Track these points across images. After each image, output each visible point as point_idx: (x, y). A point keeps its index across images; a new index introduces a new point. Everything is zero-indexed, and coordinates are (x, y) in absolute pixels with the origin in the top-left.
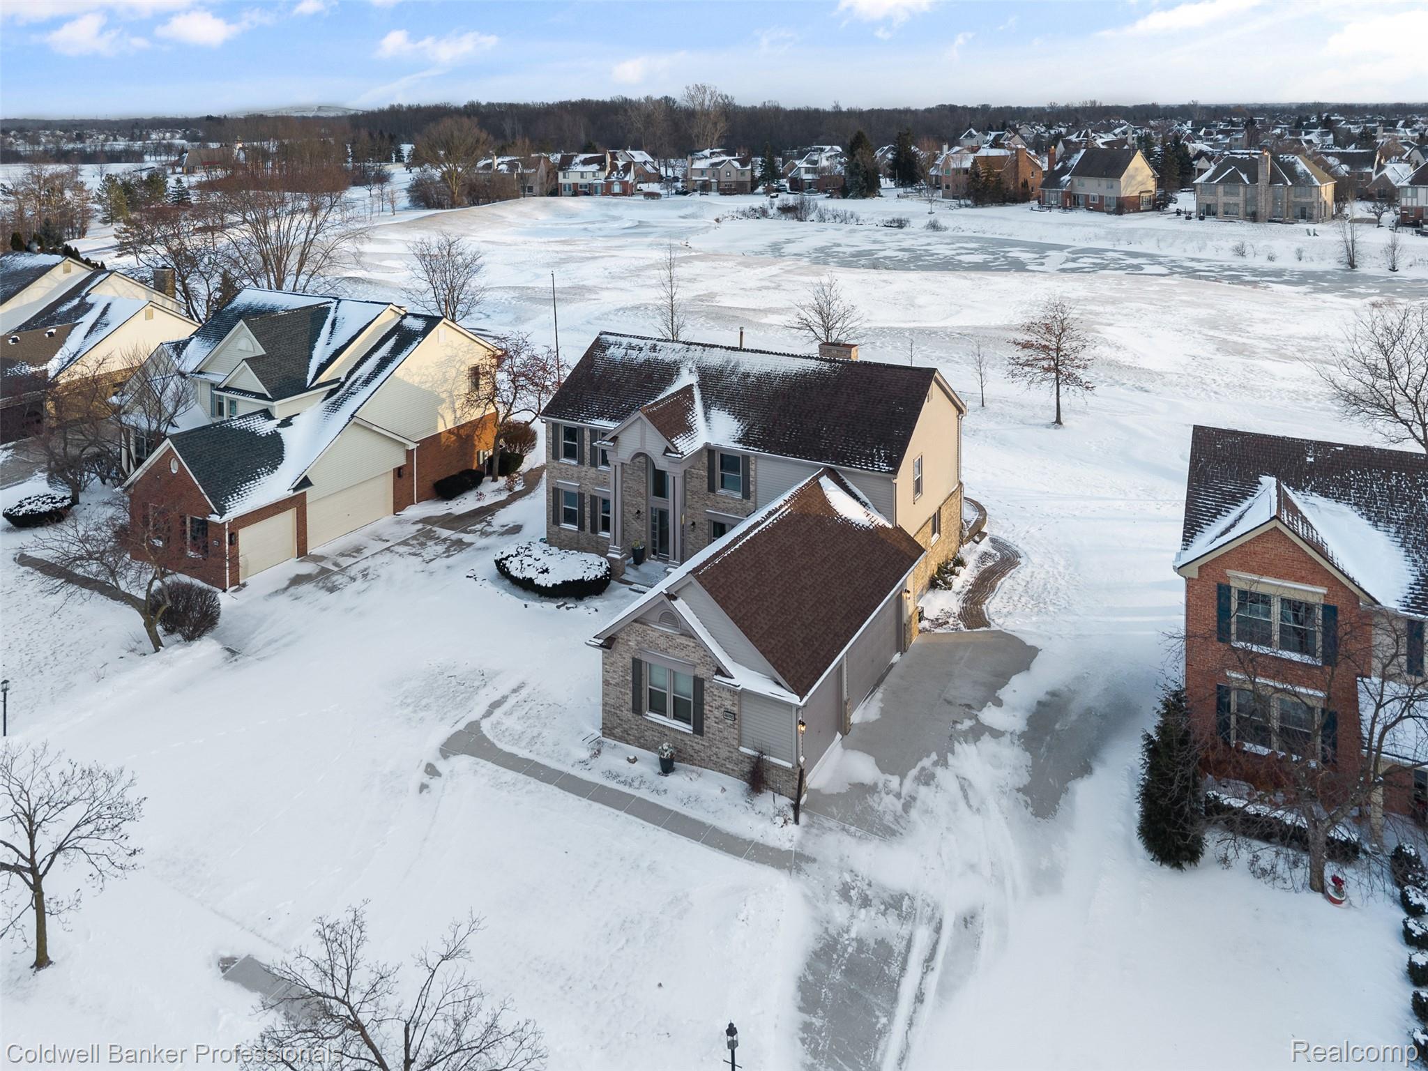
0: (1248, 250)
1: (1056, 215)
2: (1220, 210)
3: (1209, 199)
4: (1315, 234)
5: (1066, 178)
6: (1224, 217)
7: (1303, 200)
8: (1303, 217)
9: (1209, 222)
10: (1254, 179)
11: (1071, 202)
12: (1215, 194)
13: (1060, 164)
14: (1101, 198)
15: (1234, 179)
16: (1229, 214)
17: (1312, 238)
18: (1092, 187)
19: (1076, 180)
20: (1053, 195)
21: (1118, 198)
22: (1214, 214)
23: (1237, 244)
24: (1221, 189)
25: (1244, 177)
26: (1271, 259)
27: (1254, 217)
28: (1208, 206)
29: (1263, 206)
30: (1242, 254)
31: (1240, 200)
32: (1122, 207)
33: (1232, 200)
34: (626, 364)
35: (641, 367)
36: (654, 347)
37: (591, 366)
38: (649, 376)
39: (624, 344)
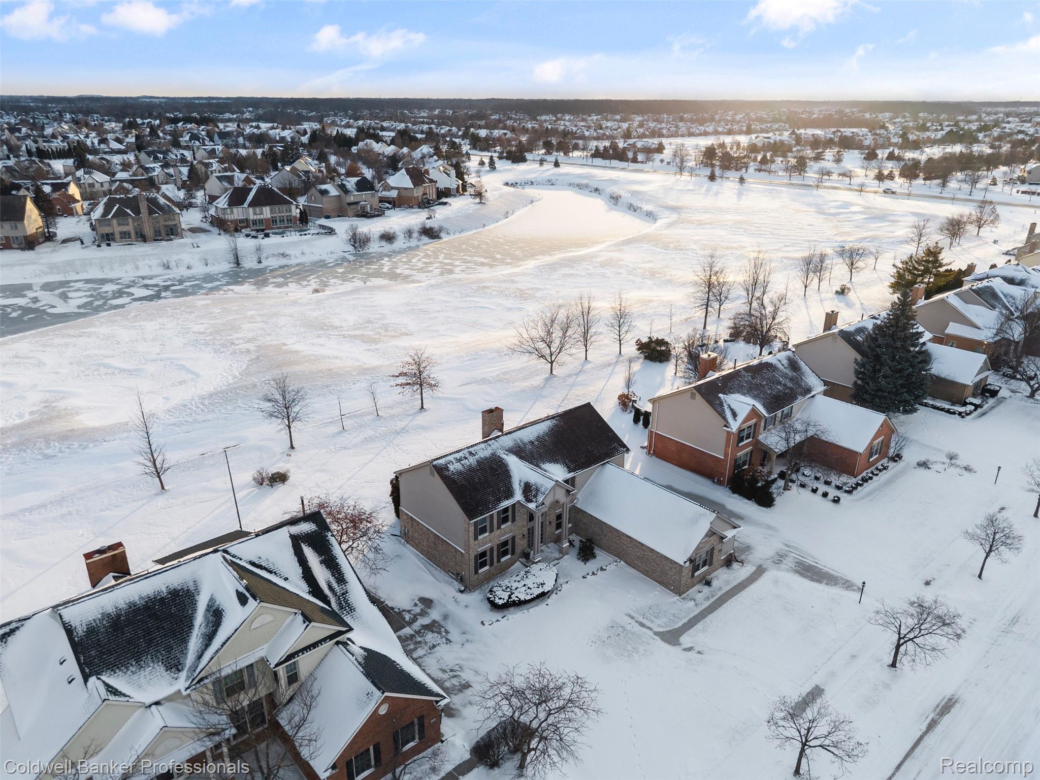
2: (117, 236)
4: (198, 247)
6: (123, 242)
7: (170, 223)
8: (172, 234)
9: (114, 245)
10: (137, 212)
12: (110, 225)
14: (7, 238)
15: (122, 214)
21: (25, 237)
22: (114, 240)
23: (158, 261)
24: (115, 221)
25: (129, 212)
26: (188, 268)
29: (148, 231)
30: (168, 267)
32: (30, 243)
33: (125, 229)
34: (471, 469)
35: (480, 466)
36: (471, 453)
37: (454, 481)
38: (492, 468)
39: (453, 460)
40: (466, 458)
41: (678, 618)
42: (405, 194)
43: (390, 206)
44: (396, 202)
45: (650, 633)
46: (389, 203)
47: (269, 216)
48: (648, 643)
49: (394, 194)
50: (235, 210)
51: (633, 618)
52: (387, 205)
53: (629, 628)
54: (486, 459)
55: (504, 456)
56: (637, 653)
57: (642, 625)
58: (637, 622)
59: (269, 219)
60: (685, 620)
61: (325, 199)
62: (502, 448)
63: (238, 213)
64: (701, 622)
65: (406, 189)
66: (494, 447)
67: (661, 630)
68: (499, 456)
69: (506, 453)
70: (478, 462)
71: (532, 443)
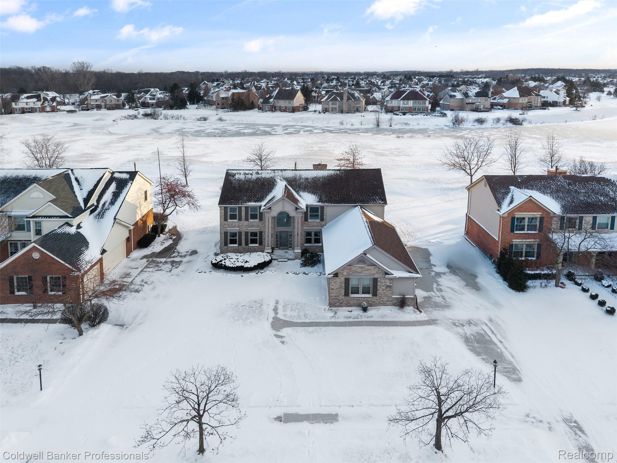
0: (345, 123)
1: (269, 114)
2: (330, 110)
3: (326, 106)
4: (364, 116)
5: (272, 100)
6: (332, 112)
7: (358, 105)
8: (357, 111)
9: (327, 113)
10: (342, 99)
11: (273, 109)
12: (328, 104)
13: (268, 95)
14: (286, 107)
15: (335, 99)
16: (333, 111)
17: (363, 118)
18: (282, 103)
19: (276, 101)
20: (267, 107)
21: (293, 107)
22: (328, 111)
23: (340, 121)
24: (331, 103)
25: (338, 98)
26: (352, 125)
27: (342, 112)
28: (326, 109)
29: (345, 108)
30: (342, 124)
31: (337, 106)
32: (294, 110)
33: (334, 106)
34: (248, 180)
35: (256, 181)
36: (257, 173)
37: (231, 183)
38: (263, 184)
39: (242, 173)
40: (251, 174)
42: (513, 101)
43: (501, 108)
44: (506, 106)
45: (273, 316)
46: (501, 106)
47: (412, 106)
49: (506, 101)
50: (393, 101)
51: (277, 303)
52: (499, 107)
54: (265, 178)
55: (278, 181)
57: (275, 309)
58: (275, 306)
59: (411, 107)
61: (452, 100)
62: (282, 176)
63: (395, 103)
65: (514, 98)
66: (277, 174)
67: (280, 317)
68: (275, 180)
69: (282, 179)
70: (258, 178)
71: (307, 179)
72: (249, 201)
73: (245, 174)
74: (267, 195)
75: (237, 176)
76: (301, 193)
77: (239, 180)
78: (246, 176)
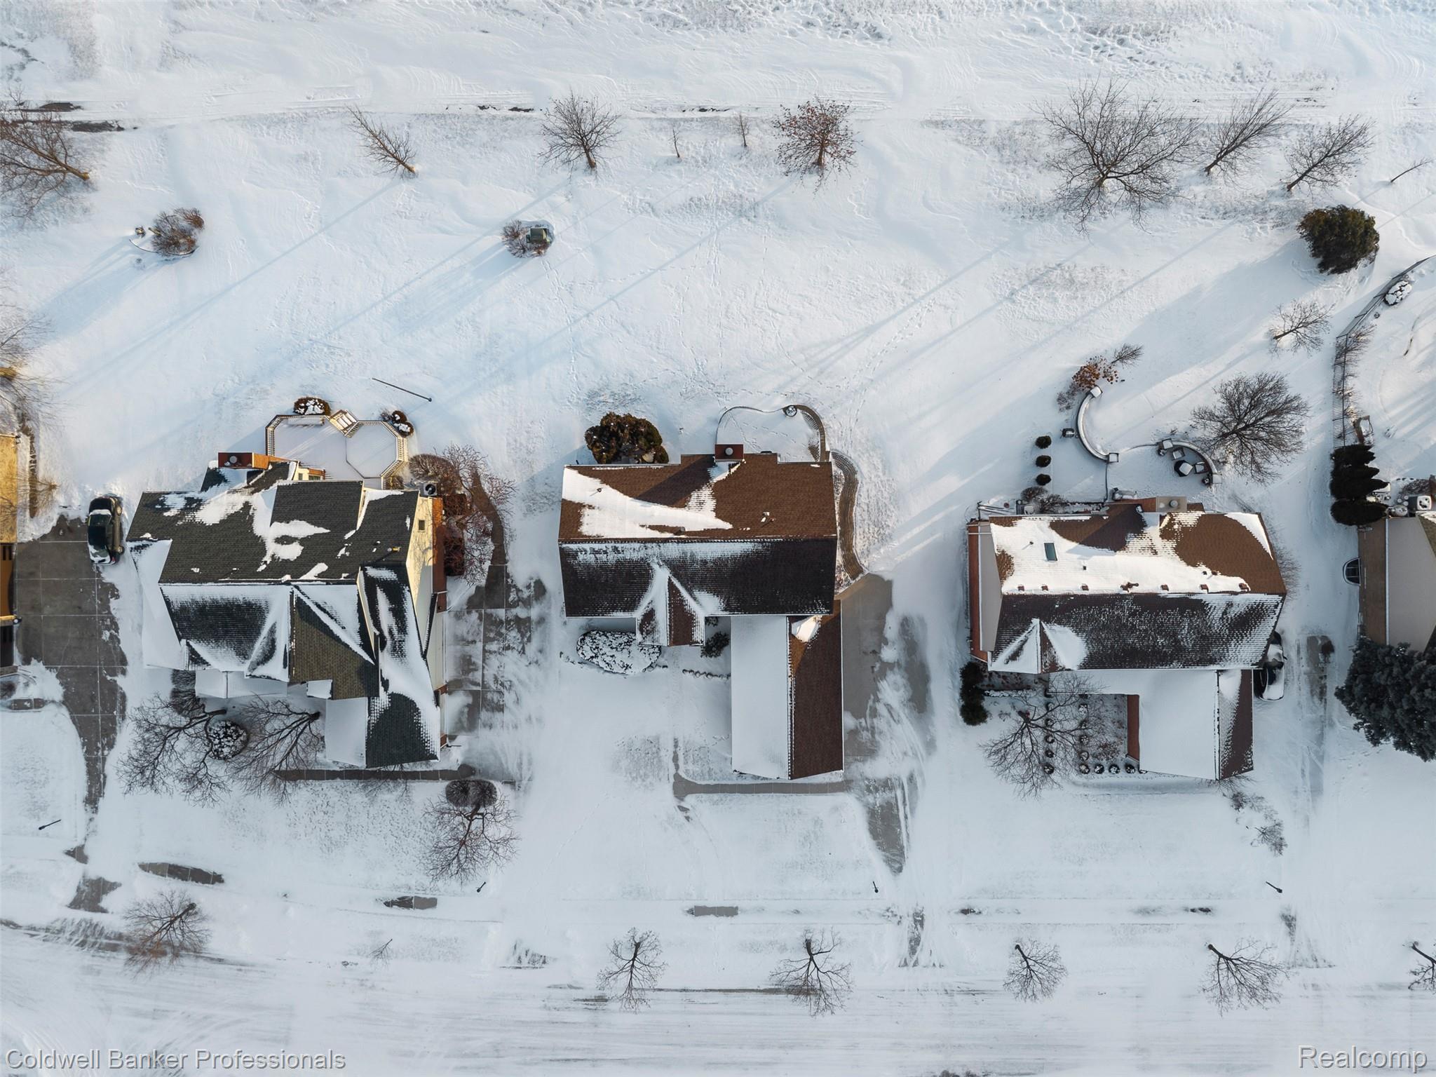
34: (604, 567)
35: (617, 567)
36: (616, 549)
37: (575, 572)
38: (629, 574)
39: (588, 550)
40: (605, 552)
41: (710, 775)
45: (672, 771)
48: (660, 779)
51: (676, 746)
53: (662, 753)
54: (631, 561)
55: (655, 567)
56: (643, 780)
57: (675, 759)
58: (675, 753)
60: (712, 782)
62: (660, 556)
64: (722, 795)
66: (650, 552)
67: (684, 776)
68: (648, 564)
69: (661, 563)
70: (618, 561)
71: (704, 562)
72: (614, 609)
73: (595, 552)
74: (640, 596)
75: (581, 557)
76: (697, 593)
77: (587, 566)
78: (598, 556)
